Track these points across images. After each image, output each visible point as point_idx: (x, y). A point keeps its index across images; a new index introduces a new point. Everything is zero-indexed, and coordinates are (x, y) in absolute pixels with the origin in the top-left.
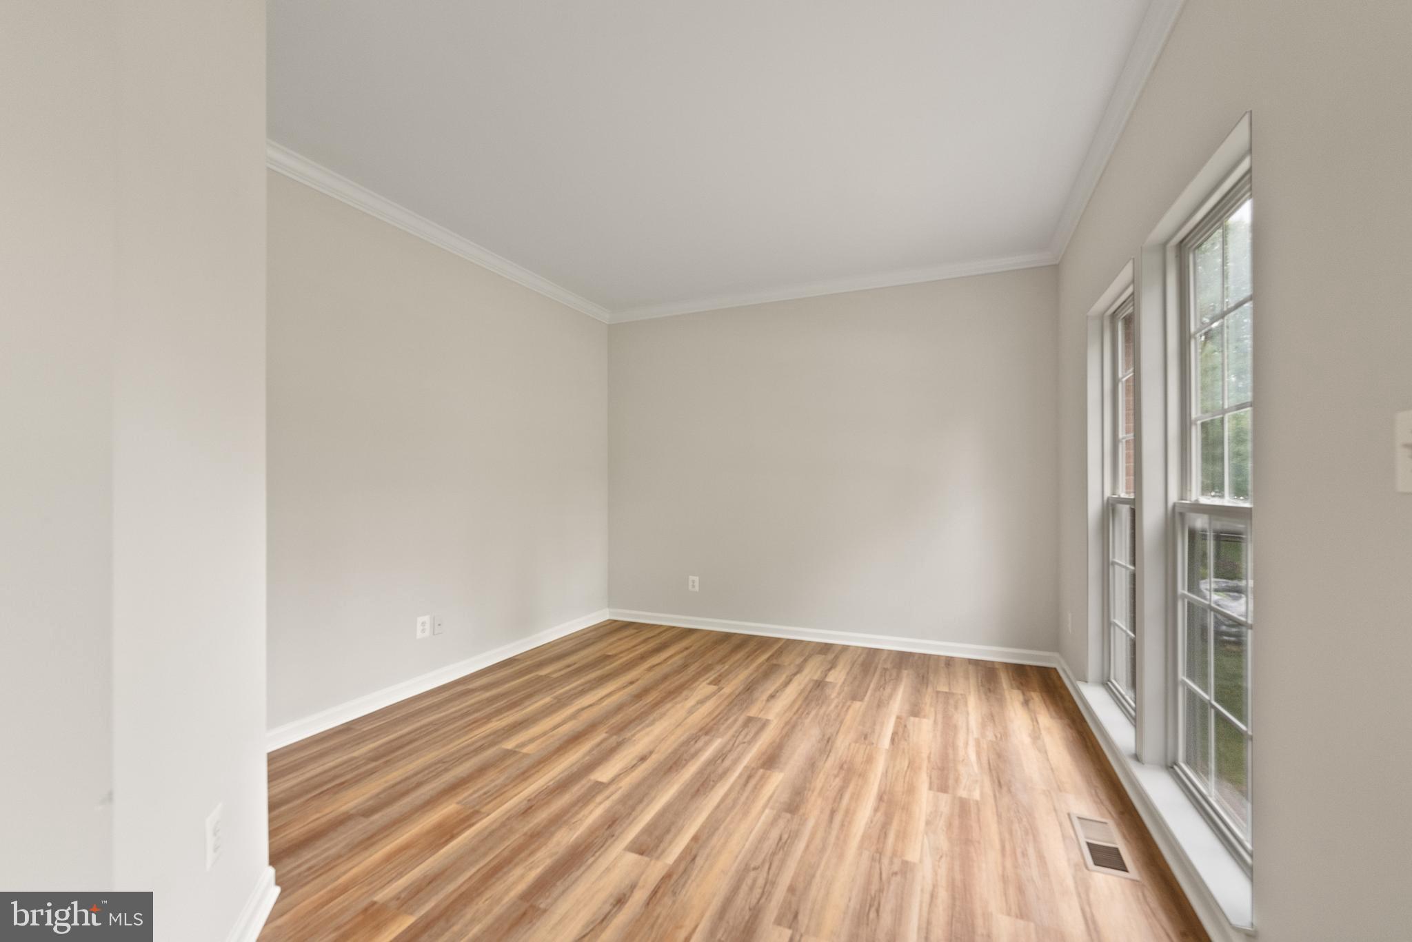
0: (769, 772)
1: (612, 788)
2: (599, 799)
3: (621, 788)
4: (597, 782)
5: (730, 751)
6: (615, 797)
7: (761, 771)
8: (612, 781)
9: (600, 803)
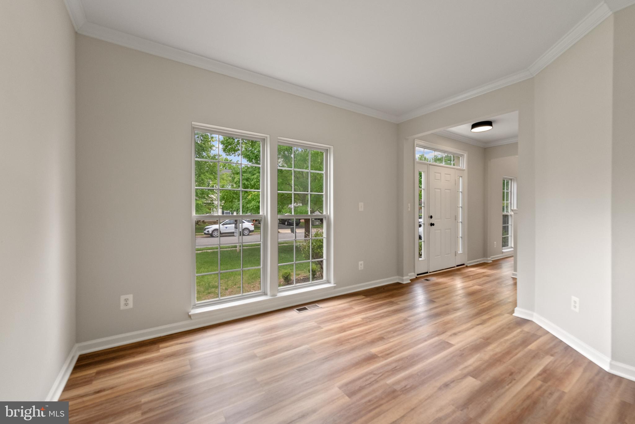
0: (376, 354)
1: (465, 371)
2: (471, 368)
3: (460, 370)
4: (476, 378)
5: (387, 372)
6: (462, 367)
7: (379, 355)
8: (465, 376)
9: (470, 365)
